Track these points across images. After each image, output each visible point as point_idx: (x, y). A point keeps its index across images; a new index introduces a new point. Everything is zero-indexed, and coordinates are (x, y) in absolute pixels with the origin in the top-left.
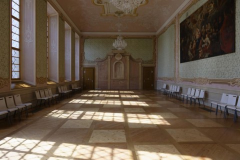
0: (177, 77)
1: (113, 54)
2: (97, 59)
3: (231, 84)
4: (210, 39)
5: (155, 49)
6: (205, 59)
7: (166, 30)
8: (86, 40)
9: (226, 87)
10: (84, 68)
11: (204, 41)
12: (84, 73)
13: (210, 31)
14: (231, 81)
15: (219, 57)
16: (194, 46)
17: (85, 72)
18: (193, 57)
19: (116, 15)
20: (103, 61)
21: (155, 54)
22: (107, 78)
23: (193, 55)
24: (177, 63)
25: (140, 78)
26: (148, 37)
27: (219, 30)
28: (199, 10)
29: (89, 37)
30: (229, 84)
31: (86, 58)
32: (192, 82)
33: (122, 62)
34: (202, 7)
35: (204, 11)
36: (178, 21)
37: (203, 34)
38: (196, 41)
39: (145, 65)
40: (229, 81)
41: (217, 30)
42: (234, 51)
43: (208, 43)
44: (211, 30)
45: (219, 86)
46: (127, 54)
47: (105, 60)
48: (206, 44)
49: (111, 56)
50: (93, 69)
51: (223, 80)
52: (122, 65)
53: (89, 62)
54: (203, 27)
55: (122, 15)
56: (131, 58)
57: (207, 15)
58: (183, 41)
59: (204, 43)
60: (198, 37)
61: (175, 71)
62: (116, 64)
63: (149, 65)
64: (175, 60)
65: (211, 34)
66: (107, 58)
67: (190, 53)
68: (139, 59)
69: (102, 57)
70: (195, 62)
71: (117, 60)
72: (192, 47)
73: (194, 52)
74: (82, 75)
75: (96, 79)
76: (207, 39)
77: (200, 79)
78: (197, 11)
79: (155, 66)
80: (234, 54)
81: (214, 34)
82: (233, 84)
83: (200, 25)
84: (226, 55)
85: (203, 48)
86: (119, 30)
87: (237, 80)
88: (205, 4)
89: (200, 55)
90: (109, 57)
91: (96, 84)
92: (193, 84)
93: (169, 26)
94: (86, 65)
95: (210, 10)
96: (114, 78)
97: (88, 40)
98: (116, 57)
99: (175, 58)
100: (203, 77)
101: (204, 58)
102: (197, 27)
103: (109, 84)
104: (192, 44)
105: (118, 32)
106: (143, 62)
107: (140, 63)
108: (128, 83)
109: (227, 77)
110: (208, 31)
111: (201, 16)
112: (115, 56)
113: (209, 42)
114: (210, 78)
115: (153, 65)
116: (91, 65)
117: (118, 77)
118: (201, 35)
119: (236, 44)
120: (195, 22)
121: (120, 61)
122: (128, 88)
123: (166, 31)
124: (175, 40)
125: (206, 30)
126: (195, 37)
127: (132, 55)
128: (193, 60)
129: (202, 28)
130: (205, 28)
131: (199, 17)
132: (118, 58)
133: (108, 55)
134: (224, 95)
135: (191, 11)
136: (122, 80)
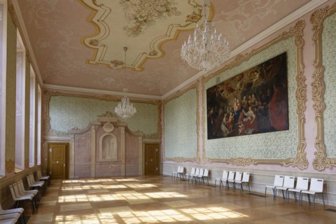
0: (201, 157)
1: (99, 124)
2: (73, 129)
3: (285, 164)
4: (255, 113)
5: (160, 120)
6: (247, 136)
7: (181, 95)
8: (52, 98)
9: (277, 167)
10: (49, 144)
11: (246, 114)
12: (49, 152)
13: (254, 103)
14: (285, 161)
15: (267, 133)
16: (230, 120)
17: (51, 150)
18: (228, 132)
19: (112, 65)
20: (83, 133)
21: (161, 126)
22: (90, 160)
23: (230, 130)
24: (201, 139)
25: (141, 160)
26: (151, 102)
27: (268, 104)
28: (237, 78)
29: (57, 94)
30: (282, 165)
31: (52, 127)
32: (228, 163)
33: (114, 136)
34: (242, 75)
35: (246, 80)
36: (203, 87)
37: (244, 106)
38: (233, 113)
39: (148, 141)
40: (282, 161)
41: (265, 103)
42: (288, 129)
43: (252, 118)
44: (257, 102)
45: (269, 167)
46: (121, 124)
47: (87, 131)
48: (249, 118)
49: (96, 125)
50: (67, 146)
51: (272, 160)
52: (114, 140)
53: (59, 134)
54: (245, 97)
55: (120, 67)
56: (127, 130)
57: (250, 85)
58: (212, 111)
59: (245, 117)
60: (236, 108)
61: (198, 150)
62: (104, 137)
63: (152, 141)
64: (198, 135)
65: (257, 107)
66: (89, 129)
67: (223, 128)
68: (139, 131)
69: (82, 126)
70: (233, 139)
71: (105, 132)
72: (227, 120)
73: (231, 126)
74: (46, 155)
75: (72, 162)
76: (251, 112)
77: (241, 160)
78: (235, 77)
79: (161, 142)
80: (287, 131)
81: (260, 107)
82: (287, 164)
83: (239, 95)
84: (277, 132)
85: (244, 123)
86: (124, 89)
87: (291, 160)
88: (246, 72)
89: (240, 131)
90: (93, 127)
91: (72, 169)
92: (230, 166)
93: (187, 90)
94: (53, 138)
95: (254, 80)
96: (101, 159)
97: (57, 98)
98: (104, 127)
99: (198, 133)
100: (245, 156)
101: (245, 134)
102: (236, 97)
103: (93, 169)
104: (228, 117)
105: (122, 91)
106: (144, 137)
107: (140, 138)
108: (123, 167)
109: (279, 156)
110: (251, 103)
111: (241, 85)
112: (102, 125)
113: (254, 116)
114: (255, 158)
115: (157, 141)
116: (62, 139)
117: (108, 158)
118: (242, 108)
119: (290, 121)
120: (231, 90)
121: (111, 134)
122: (123, 174)
123: (181, 97)
124: (198, 109)
125: (249, 102)
126: (233, 109)
127: (129, 127)
128: (229, 136)
129: (242, 98)
130: (247, 99)
131: (238, 85)
132: (108, 130)
133: (91, 125)
134: (277, 177)
135: (225, 77)
136: (115, 162)
